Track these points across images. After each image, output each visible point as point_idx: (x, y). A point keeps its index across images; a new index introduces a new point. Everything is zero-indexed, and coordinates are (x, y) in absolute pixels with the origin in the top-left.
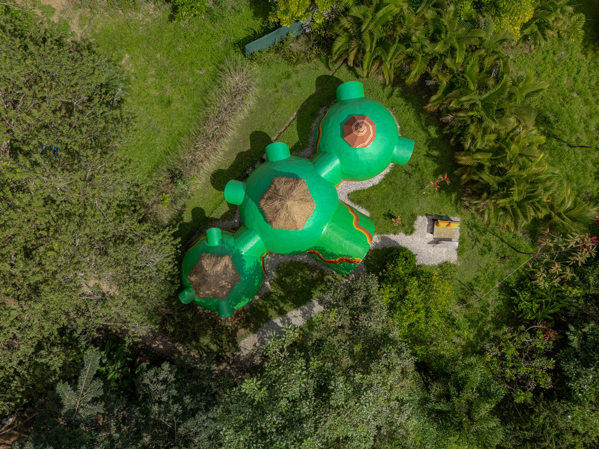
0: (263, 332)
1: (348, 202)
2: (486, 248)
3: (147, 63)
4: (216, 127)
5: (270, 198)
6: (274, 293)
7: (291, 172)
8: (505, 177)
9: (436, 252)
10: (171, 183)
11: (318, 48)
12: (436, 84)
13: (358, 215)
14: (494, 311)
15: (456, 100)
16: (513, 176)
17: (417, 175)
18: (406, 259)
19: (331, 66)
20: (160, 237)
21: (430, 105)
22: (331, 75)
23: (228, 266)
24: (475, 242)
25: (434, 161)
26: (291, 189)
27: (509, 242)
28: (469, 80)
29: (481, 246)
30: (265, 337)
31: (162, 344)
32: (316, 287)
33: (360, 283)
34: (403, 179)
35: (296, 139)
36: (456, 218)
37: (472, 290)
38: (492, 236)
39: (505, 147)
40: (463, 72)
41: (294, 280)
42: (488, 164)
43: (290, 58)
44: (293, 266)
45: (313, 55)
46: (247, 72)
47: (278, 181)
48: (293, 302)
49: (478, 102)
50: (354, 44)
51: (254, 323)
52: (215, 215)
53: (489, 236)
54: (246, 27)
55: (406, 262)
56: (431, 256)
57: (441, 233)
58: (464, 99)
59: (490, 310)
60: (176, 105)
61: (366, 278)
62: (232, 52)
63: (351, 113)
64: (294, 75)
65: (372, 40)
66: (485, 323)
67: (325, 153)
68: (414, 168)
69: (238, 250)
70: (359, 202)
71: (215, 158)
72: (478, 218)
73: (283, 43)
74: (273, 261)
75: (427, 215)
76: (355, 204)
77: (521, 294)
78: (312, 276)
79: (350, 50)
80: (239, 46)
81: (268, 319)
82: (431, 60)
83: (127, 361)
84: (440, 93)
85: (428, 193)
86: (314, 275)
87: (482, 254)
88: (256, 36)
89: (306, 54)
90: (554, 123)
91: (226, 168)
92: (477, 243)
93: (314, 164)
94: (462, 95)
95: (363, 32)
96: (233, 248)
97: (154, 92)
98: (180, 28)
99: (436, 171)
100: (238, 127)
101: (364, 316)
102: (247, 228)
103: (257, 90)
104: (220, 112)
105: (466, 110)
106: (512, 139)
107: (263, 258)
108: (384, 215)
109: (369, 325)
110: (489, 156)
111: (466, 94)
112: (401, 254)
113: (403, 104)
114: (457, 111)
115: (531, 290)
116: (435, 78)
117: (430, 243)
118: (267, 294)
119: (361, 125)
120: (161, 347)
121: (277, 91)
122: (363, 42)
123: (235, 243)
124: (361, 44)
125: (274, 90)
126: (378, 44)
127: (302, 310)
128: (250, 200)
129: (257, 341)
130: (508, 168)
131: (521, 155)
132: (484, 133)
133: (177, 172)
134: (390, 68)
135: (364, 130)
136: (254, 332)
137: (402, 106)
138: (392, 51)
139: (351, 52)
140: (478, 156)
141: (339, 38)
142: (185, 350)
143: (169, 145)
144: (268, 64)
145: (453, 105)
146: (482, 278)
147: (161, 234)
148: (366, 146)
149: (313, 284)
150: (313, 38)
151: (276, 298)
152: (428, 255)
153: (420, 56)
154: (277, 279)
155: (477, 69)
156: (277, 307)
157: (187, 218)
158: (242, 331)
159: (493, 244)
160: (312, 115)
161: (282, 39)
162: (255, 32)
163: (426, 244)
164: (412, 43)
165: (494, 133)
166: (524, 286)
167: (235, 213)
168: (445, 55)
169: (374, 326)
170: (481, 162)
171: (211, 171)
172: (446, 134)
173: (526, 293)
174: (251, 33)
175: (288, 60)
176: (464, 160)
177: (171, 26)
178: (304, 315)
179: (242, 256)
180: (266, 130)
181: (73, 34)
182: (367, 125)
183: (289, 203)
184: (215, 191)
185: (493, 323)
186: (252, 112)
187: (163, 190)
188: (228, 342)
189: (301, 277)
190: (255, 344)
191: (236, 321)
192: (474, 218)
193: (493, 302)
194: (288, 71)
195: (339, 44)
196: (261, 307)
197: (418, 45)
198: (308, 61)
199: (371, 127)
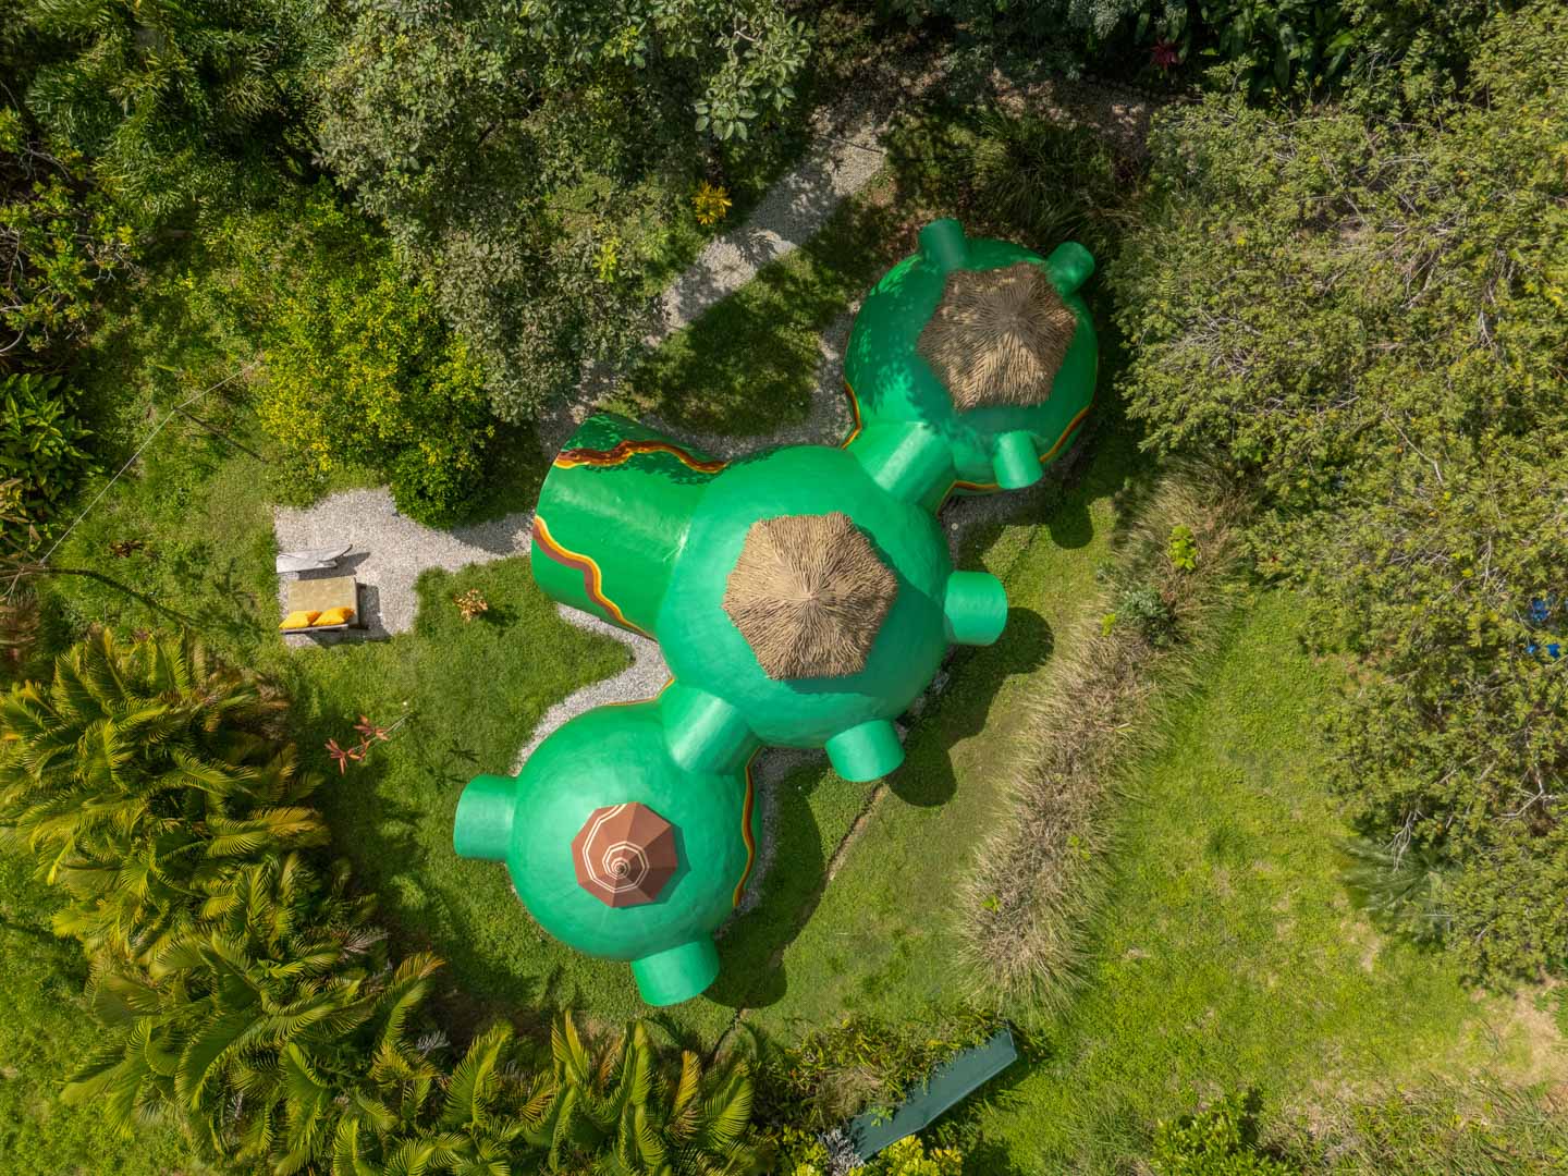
0: (820, 208)
1: (629, 638)
2: (193, 568)
3: (1303, 954)
4: (1066, 796)
5: (867, 603)
6: (806, 330)
7: (813, 698)
8: (155, 787)
9: (342, 533)
10: (1174, 604)
11: (796, 1086)
12: (416, 1042)
13: (591, 604)
14: (138, 387)
15: (345, 1004)
16: (127, 797)
17: (435, 755)
18: (422, 493)
19: (749, 1036)
20: (1195, 410)
21: (426, 971)
22: (745, 1011)
23: (960, 372)
24: (227, 581)
25: (392, 805)
26: (804, 642)
27: (127, 600)
28: (309, 1073)
29: (207, 574)
30: (812, 191)
31: (1117, 117)
32: (682, 366)
33: (541, 380)
34: (476, 733)
35: (816, 803)
36: (298, 645)
37: (214, 437)
38: (183, 609)
39: (168, 882)
40: (335, 1092)
41: (753, 379)
42: (216, 821)
43: (874, 1042)
44: (764, 421)
45: (806, 1062)
46: (999, 977)
47: (849, 659)
48: (745, 313)
49: (272, 1008)
50: (687, 1122)
51: (850, 229)
52: (1021, 533)
53: (189, 606)
54: (1023, 1111)
55: (420, 482)
56: (353, 517)
57: (333, 592)
58: (317, 1013)
59: (152, 385)
60: (1195, 841)
61: (526, 405)
62: (1052, 1031)
63: (660, 907)
64: (855, 991)
65: (631, 1143)
66: (160, 346)
67: (722, 772)
68: (448, 772)
69: (937, 432)
70: (596, 643)
71: (1052, 702)
72: (230, 656)
73: (903, 1082)
74: (824, 425)
75: (387, 639)
76: (609, 637)
77: (61, 448)
78: (700, 400)
79: (695, 1101)
80: (1035, 1054)
81: (810, 248)
82: (442, 1112)
83: (1216, 46)
84: (398, 1014)
85: (393, 706)
86: (694, 402)
87: (202, 548)
88: (989, 1091)
89: (830, 1063)
90: (58, 977)
91: (1010, 678)
92: (221, 579)
93: (751, 734)
94: (328, 1022)
95: (664, 1164)
96: (953, 437)
97: (1268, 870)
98: (1223, 1077)
99: (381, 775)
100: (1000, 805)
101: (505, 272)
102: (920, 503)
103: (960, 928)
104: (1061, 844)
105: (309, 975)
106: (151, 911)
107: (857, 423)
108: (516, 618)
109: (486, 247)
110: (216, 848)
111: (314, 1027)
112: (440, 505)
113: (512, 959)
114: (339, 969)
115: (34, 466)
116: (419, 1059)
117: (365, 556)
118: (826, 322)
119: (623, 876)
120: (1117, 110)
121: (897, 934)
122: (661, 1132)
123: (950, 455)
124: (666, 1123)
125: (908, 938)
126: (615, 1133)
127: (713, 292)
128: (925, 589)
129: (835, 178)
130: (149, 819)
131: (115, 866)
132: (240, 914)
133: (1160, 640)
134: (563, 1065)
135: (612, 862)
136: (846, 200)
137: (514, 952)
138: (564, 1120)
139: (693, 1096)
140: (248, 841)
141: (736, 1130)
142: (1043, 112)
143: (1197, 718)
144: (938, 1011)
145: (351, 986)
146: (190, 476)
147: (1192, 420)
148: (599, 812)
149: (695, 375)
150: (818, 1112)
151: (797, 315)
152: (363, 520)
153: (475, 1119)
154: (804, 371)
155: (293, 1110)
156: (790, 287)
157: (1103, 512)
158: (884, 198)
159: (172, 586)
160: (782, 882)
161: (910, 1096)
162: (994, 1103)
163: (375, 553)
164: (505, 1157)
165: (212, 921)
166: (58, 475)
167: (962, 550)
168: (399, 1135)
169: (471, 246)
170: (235, 823)
171: (1056, 658)
172: (366, 892)
173: (46, 451)
174: (1005, 1095)
175: (881, 1035)
176: (291, 822)
177: (1250, 1079)
178: (707, 276)
179: (923, 416)
180: (911, 812)
181: (1541, 1004)
182: (604, 878)
183: (805, 595)
184: (1034, 604)
185: (135, 351)
186: (963, 858)
187: (1194, 576)
188: (919, 160)
189: (732, 391)
190: (837, 167)
191: (906, 226)
192: (245, 653)
193: (145, 412)
194: (875, 1000)
195: (734, 1113)
196: (840, 281)
197: (486, 1153)
198: (820, 1042)
199: (592, 875)
